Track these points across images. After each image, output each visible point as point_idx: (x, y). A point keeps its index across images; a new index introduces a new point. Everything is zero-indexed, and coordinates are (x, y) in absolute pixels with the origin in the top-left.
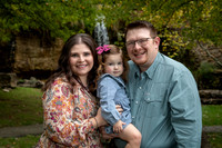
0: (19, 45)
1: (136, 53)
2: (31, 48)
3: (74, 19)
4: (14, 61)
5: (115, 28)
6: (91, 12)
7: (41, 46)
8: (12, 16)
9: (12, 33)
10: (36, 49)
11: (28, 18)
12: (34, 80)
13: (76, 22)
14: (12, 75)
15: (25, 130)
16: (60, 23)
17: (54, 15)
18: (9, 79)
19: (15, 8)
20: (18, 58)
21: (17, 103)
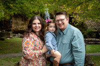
0: (13, 20)
1: (59, 25)
2: (18, 21)
3: (36, 10)
4: (11, 27)
5: (53, 14)
6: (43, 7)
7: (22, 21)
8: (11, 9)
9: (11, 16)
10: (20, 22)
11: (17, 9)
12: (19, 34)
13: (37, 11)
14: (11, 32)
15: (16, 55)
16: (30, 11)
17: (28, 8)
18: (9, 34)
19: (11, 5)
20: (13, 26)
21: (12, 44)
